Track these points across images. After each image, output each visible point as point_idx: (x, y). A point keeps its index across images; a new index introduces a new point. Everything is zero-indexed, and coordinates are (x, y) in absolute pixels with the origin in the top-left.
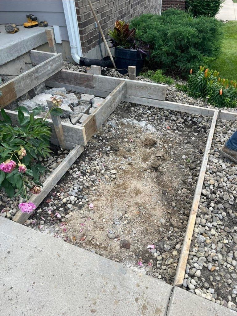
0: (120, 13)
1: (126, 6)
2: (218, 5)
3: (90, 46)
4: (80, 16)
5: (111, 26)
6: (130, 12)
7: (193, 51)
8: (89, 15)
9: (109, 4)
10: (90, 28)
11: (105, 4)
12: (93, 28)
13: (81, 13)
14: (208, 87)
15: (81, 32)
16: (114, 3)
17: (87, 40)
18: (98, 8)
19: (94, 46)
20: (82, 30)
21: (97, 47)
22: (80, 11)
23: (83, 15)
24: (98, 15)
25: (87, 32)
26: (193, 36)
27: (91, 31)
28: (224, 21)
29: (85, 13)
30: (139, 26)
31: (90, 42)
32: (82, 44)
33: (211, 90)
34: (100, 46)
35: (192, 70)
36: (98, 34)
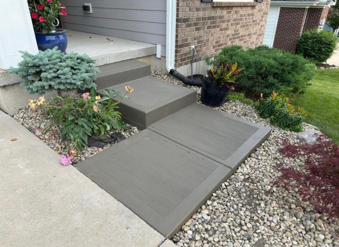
0: (217, 42)
1: (224, 38)
2: (330, 50)
3: (182, 63)
4: (178, 39)
5: (206, 51)
6: (228, 44)
7: (271, 79)
8: (187, 40)
9: (207, 34)
10: (186, 50)
11: (203, 34)
12: (188, 50)
13: (178, 38)
14: (276, 109)
15: (176, 51)
16: (213, 35)
17: (180, 58)
18: (195, 36)
19: (186, 64)
20: (177, 50)
21: (189, 65)
22: (179, 36)
23: (180, 39)
24: (194, 41)
25: (182, 52)
26: (272, 67)
27: (186, 52)
28: (336, 66)
29: (182, 38)
30: (227, 53)
31: (182, 60)
32: (176, 61)
33: (277, 112)
34: (192, 65)
35: (262, 94)
36: (192, 55)
